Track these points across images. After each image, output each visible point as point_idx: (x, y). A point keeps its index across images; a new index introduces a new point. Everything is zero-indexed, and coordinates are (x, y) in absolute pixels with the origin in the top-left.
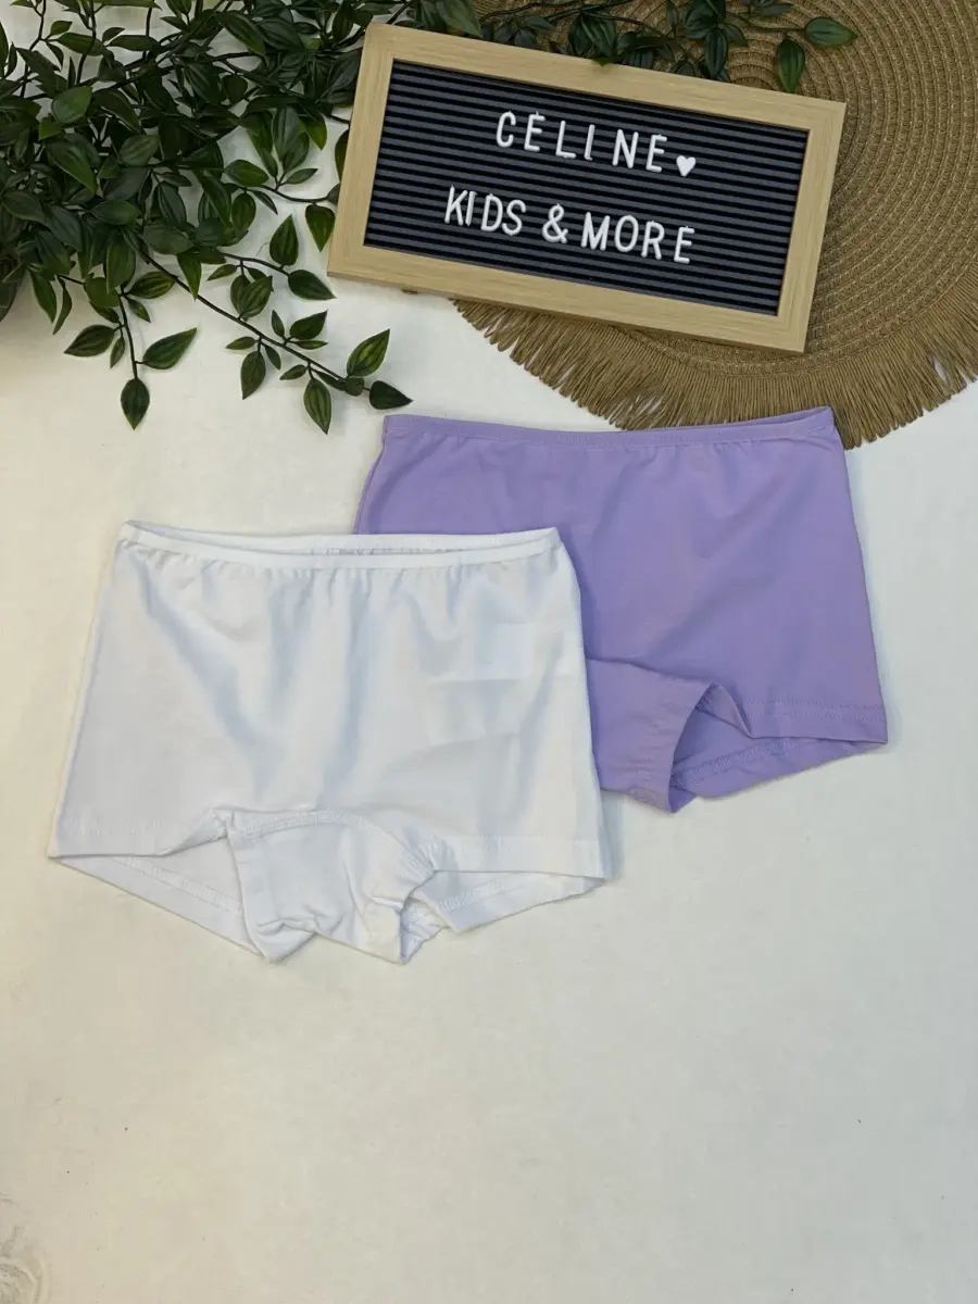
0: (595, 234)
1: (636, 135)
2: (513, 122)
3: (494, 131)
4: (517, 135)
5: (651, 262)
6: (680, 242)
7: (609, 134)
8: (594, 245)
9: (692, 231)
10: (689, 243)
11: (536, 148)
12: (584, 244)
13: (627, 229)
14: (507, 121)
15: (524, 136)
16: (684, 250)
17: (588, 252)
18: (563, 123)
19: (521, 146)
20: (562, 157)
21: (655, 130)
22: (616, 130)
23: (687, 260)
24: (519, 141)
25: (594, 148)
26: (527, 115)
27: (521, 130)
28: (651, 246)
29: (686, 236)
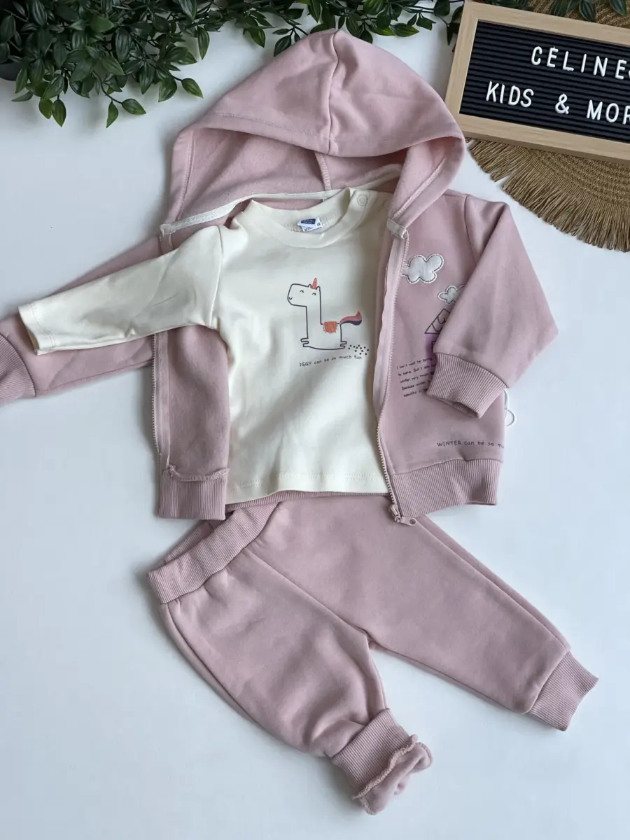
0: (594, 111)
2: (541, 52)
3: (531, 57)
5: (627, 127)
7: (592, 59)
11: (554, 66)
12: (588, 116)
13: (613, 109)
18: (567, 53)
19: (545, 65)
21: (620, 58)
24: (544, 62)
26: (548, 49)
28: (628, 119)
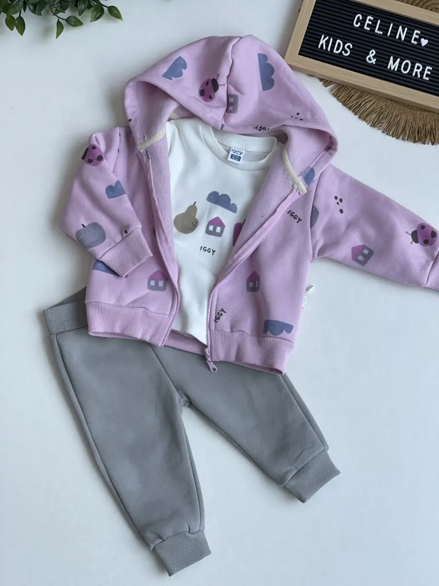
0: (394, 64)
1: (406, 29)
2: (361, 18)
3: (353, 21)
4: (361, 23)
5: (415, 78)
6: (426, 72)
7: (396, 27)
8: (392, 68)
9: (431, 68)
10: (429, 73)
11: (369, 29)
12: (389, 67)
13: (407, 64)
14: (359, 18)
15: (364, 24)
16: (427, 75)
17: (390, 71)
18: (379, 21)
19: (363, 27)
20: (377, 33)
21: (416, 29)
22: (399, 26)
23: (428, 79)
24: (362, 25)
25: (391, 32)
26: (366, 17)
27: (363, 22)
28: (416, 72)
29: (428, 70)
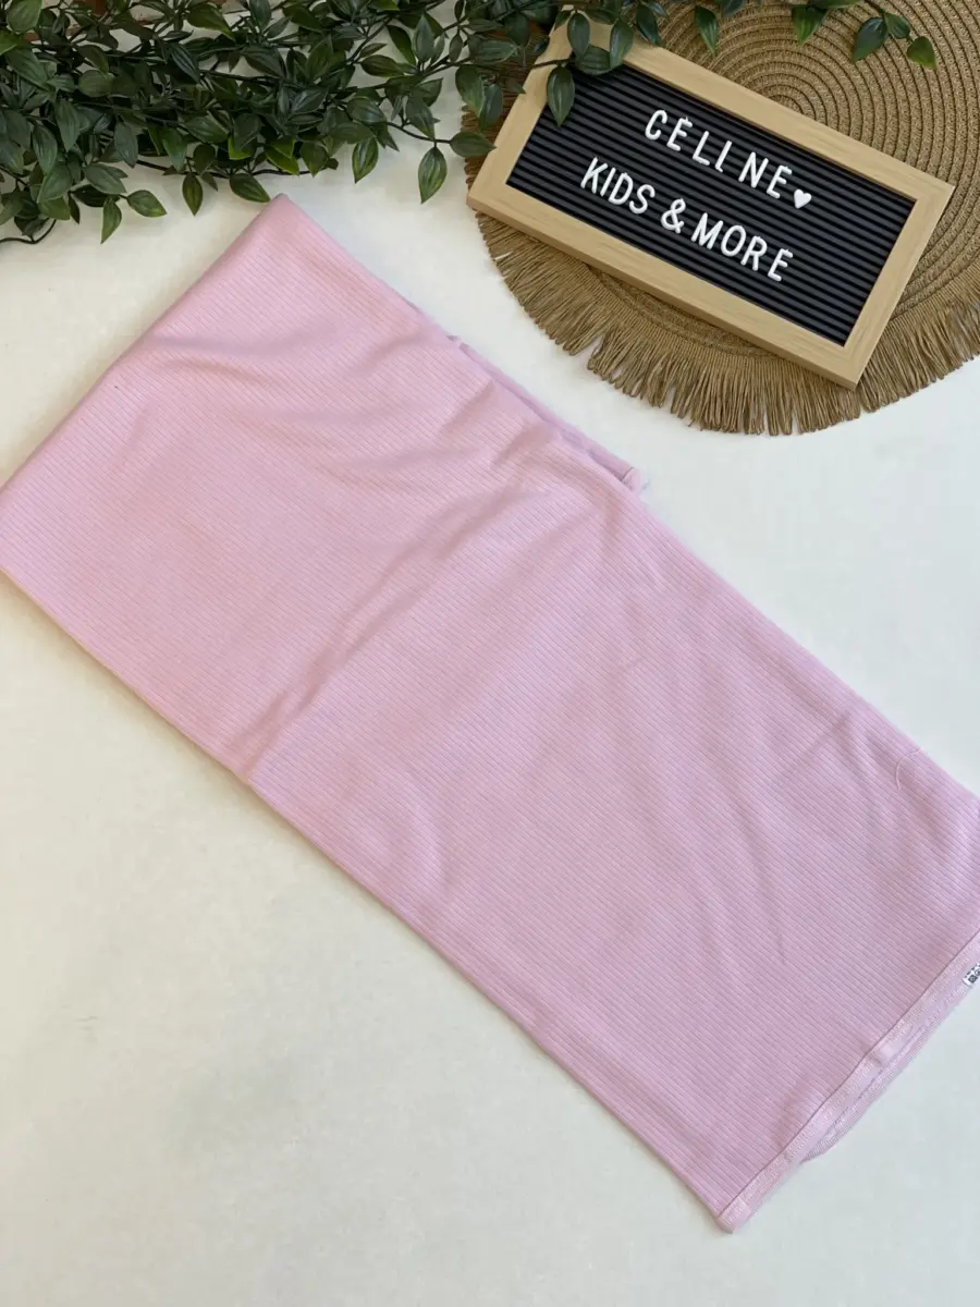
0: (706, 233)
1: (766, 161)
2: (665, 120)
3: (646, 124)
4: (663, 132)
5: (747, 271)
6: (778, 261)
7: (742, 154)
8: (702, 242)
9: (790, 255)
10: (785, 264)
11: (678, 148)
12: (694, 238)
13: (735, 238)
14: (659, 118)
15: (669, 135)
16: (779, 270)
17: (695, 246)
18: (706, 134)
19: (665, 143)
20: (697, 162)
21: (784, 162)
22: (750, 152)
23: (778, 278)
25: (725, 162)
26: (677, 118)
27: (668, 129)
28: (751, 257)
29: (784, 258)
